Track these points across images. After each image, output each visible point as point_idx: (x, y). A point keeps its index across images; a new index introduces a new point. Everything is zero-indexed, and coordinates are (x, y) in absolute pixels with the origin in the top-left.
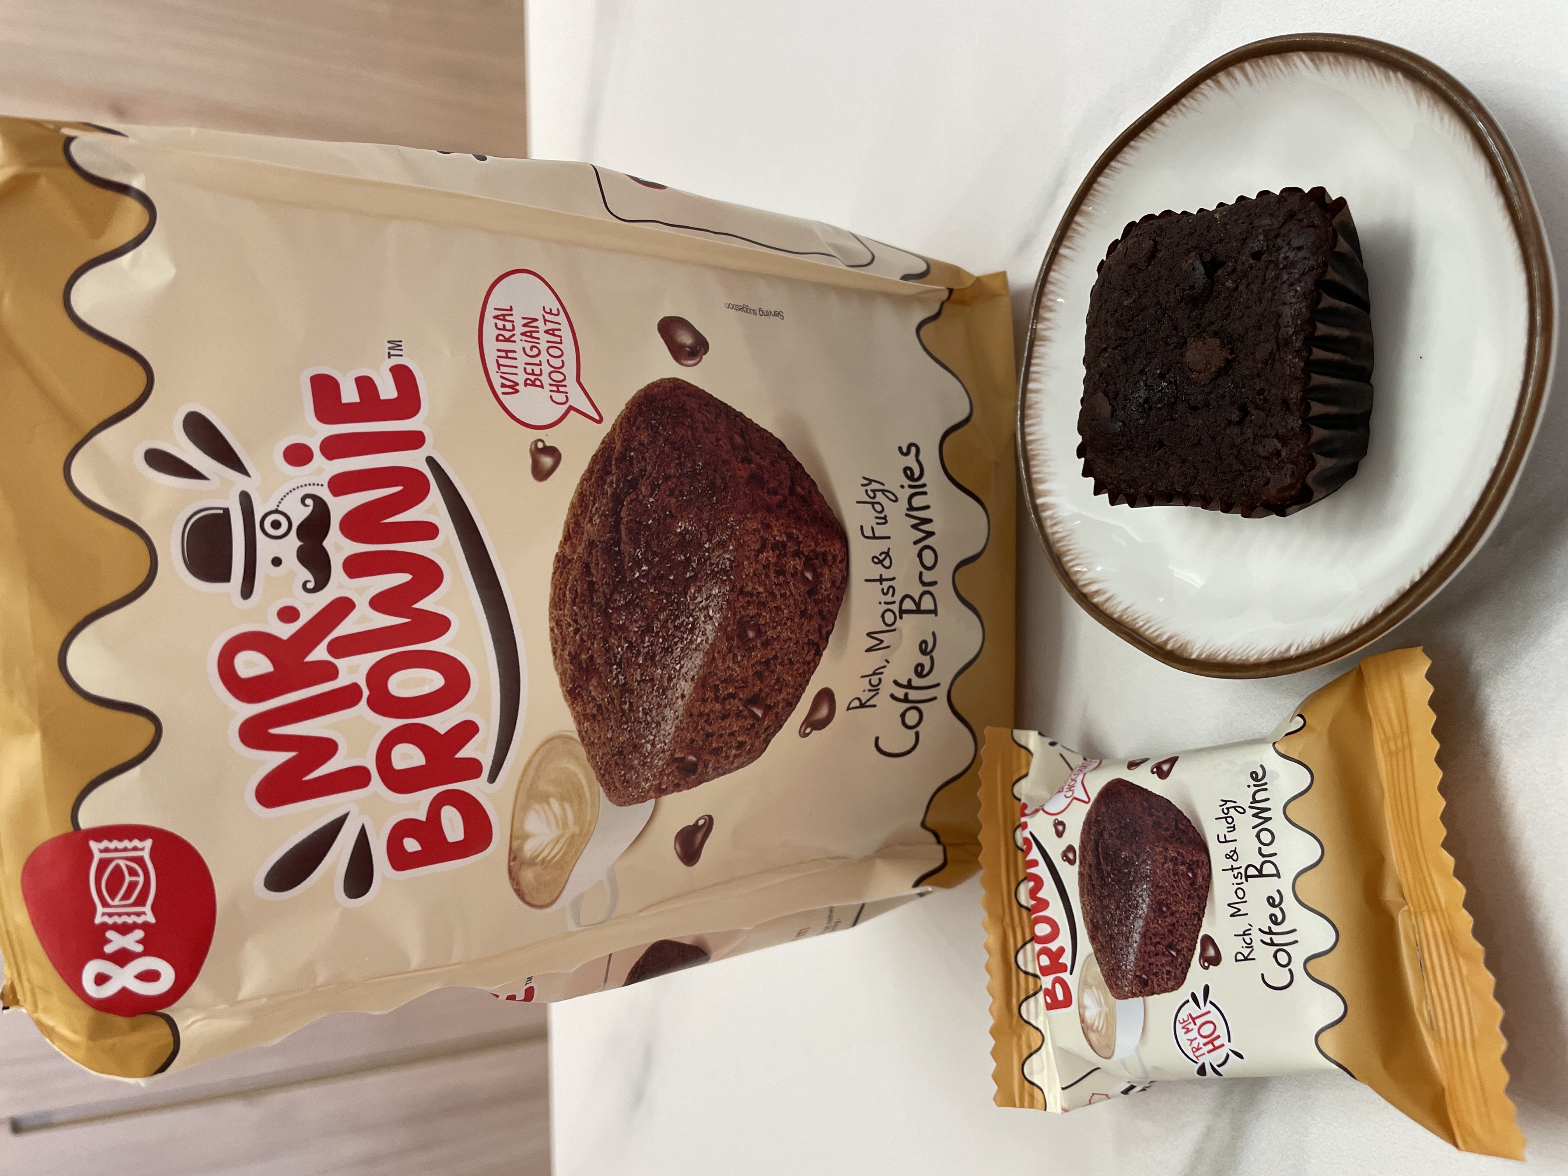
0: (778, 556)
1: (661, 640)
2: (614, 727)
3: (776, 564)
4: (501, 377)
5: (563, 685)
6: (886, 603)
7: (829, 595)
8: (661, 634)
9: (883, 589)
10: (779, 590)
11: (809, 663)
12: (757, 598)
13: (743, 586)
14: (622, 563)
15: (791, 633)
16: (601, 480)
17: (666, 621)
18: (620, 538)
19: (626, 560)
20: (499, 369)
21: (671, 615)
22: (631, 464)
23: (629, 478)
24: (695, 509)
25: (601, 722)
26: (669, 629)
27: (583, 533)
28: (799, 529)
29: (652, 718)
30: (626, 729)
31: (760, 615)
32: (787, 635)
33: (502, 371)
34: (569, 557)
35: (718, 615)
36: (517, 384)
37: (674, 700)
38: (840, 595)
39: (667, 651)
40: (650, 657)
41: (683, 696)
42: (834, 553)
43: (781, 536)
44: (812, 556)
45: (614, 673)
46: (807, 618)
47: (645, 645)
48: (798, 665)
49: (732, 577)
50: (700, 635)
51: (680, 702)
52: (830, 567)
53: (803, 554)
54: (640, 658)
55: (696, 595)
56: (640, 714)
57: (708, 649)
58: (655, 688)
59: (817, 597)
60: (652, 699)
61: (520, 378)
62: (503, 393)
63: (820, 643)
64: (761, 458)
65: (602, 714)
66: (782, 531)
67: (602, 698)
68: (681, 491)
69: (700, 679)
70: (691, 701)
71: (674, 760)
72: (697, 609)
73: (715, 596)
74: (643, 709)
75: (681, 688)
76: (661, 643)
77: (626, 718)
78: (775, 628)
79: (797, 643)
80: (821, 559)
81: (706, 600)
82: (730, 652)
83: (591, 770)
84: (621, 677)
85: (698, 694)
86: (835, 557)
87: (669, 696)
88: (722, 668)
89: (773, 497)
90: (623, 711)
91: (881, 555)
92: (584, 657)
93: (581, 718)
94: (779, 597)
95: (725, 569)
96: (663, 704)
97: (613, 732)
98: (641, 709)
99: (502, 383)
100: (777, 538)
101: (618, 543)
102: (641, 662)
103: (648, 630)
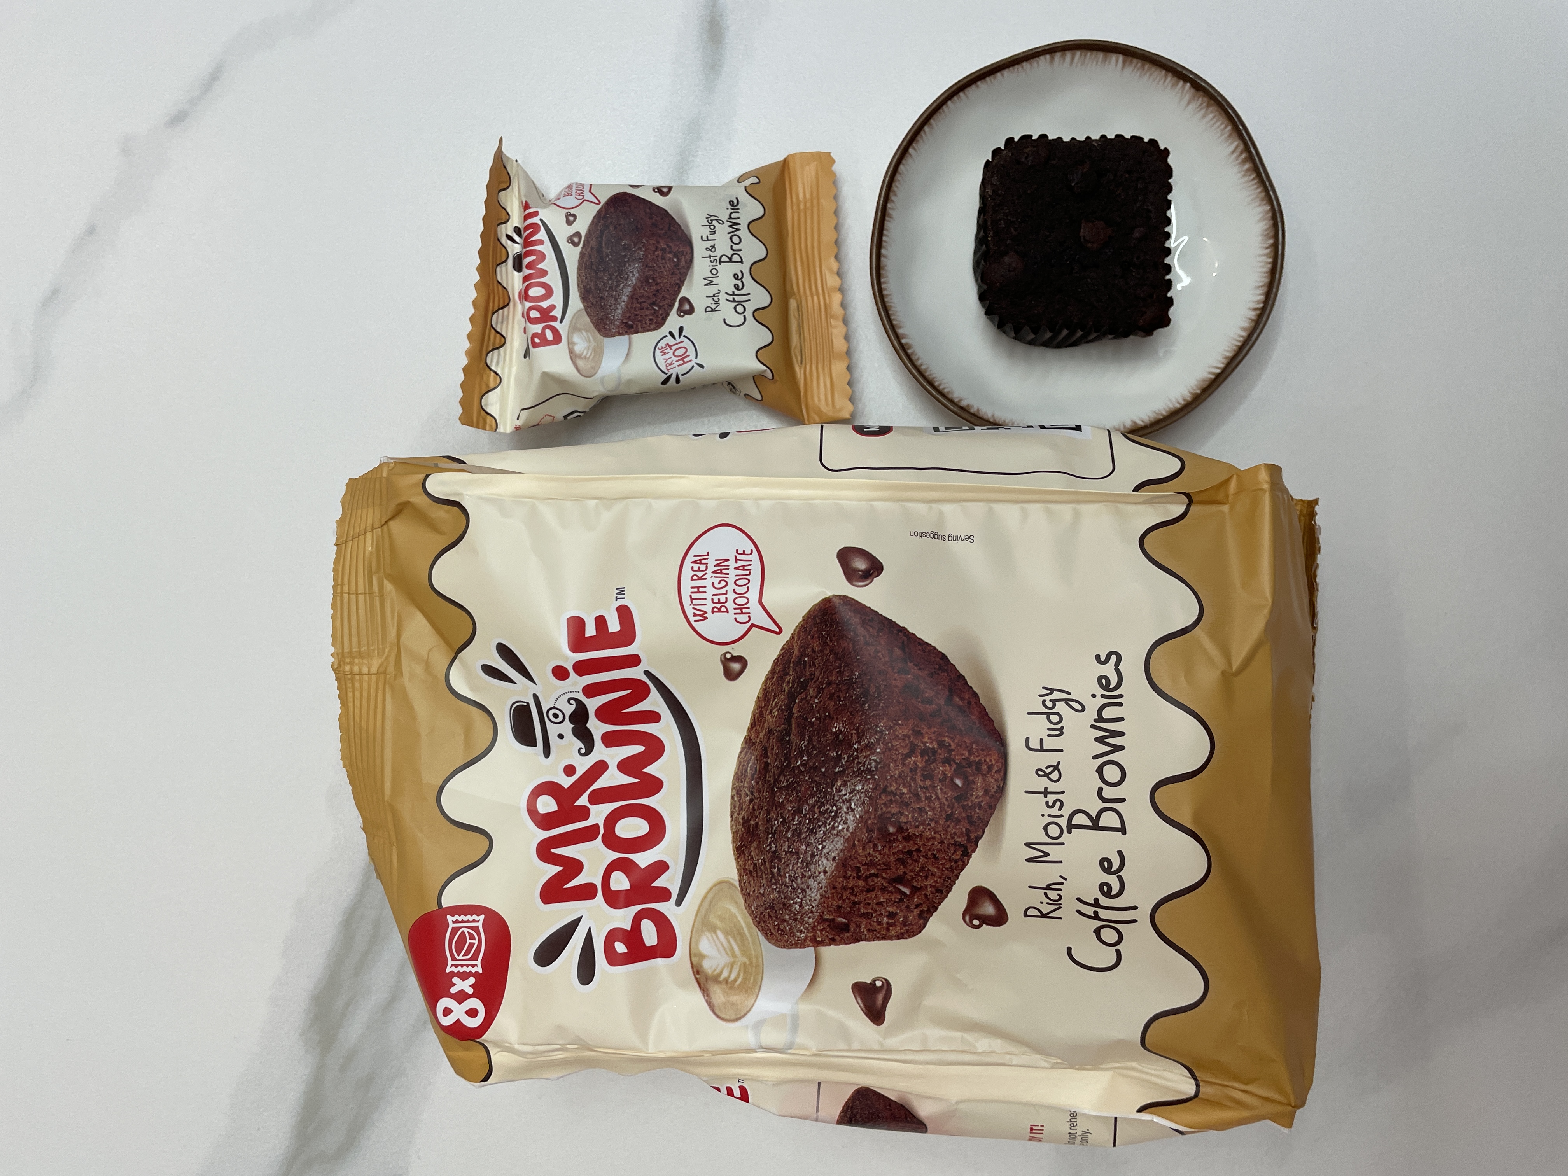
0: (925, 762)
1: (807, 821)
2: (765, 885)
3: (923, 769)
4: (694, 608)
5: (734, 842)
6: (1049, 816)
7: (980, 803)
8: (808, 816)
9: (1047, 803)
10: (925, 793)
11: (956, 861)
12: (900, 798)
13: (887, 786)
14: (790, 751)
15: (935, 833)
16: (781, 679)
17: (814, 806)
18: (791, 729)
19: (793, 749)
20: (692, 602)
21: (818, 802)
22: (805, 668)
23: (802, 680)
24: (849, 713)
25: (756, 879)
26: (815, 813)
27: (764, 723)
28: (952, 738)
29: (797, 885)
30: (776, 889)
31: (902, 814)
32: (931, 834)
33: (694, 603)
34: (754, 741)
35: (860, 809)
36: (706, 613)
37: (817, 873)
38: (993, 804)
39: (812, 831)
40: (797, 834)
41: (825, 872)
42: (990, 763)
43: (931, 743)
44: (964, 764)
45: (769, 840)
46: (954, 822)
47: (795, 823)
48: (944, 861)
49: (876, 777)
50: (841, 823)
51: (822, 875)
52: (984, 776)
53: (955, 762)
54: (789, 833)
55: (842, 788)
56: (787, 880)
57: (849, 837)
58: (800, 860)
59: (966, 803)
60: (797, 869)
61: (708, 608)
62: (695, 621)
63: (968, 846)
64: (919, 670)
65: (756, 871)
66: (933, 738)
67: (758, 859)
68: (839, 697)
69: (841, 860)
70: (833, 877)
71: (822, 920)
72: (841, 800)
73: (858, 792)
74: (789, 876)
75: (823, 865)
76: (808, 824)
77: (775, 880)
78: (917, 827)
79: (942, 842)
80: (974, 767)
81: (850, 794)
82: (870, 842)
83: (748, 915)
84: (773, 845)
85: (840, 872)
86: (990, 768)
87: (812, 870)
88: (863, 854)
89: (927, 706)
90: (772, 873)
91: (1047, 768)
92: (752, 822)
93: (743, 871)
94: (923, 799)
95: (870, 769)
96: (807, 875)
97: (765, 889)
98: (787, 875)
99: (694, 613)
100: (927, 745)
101: (788, 734)
102: (789, 836)
103: (798, 811)
